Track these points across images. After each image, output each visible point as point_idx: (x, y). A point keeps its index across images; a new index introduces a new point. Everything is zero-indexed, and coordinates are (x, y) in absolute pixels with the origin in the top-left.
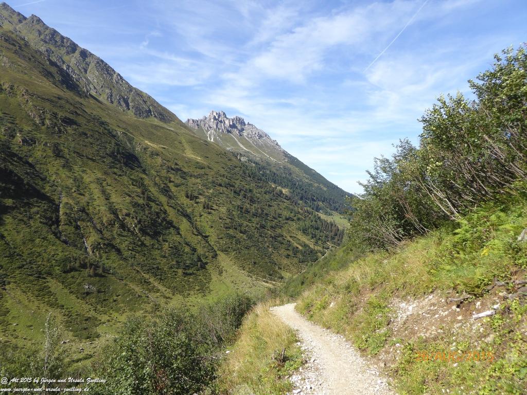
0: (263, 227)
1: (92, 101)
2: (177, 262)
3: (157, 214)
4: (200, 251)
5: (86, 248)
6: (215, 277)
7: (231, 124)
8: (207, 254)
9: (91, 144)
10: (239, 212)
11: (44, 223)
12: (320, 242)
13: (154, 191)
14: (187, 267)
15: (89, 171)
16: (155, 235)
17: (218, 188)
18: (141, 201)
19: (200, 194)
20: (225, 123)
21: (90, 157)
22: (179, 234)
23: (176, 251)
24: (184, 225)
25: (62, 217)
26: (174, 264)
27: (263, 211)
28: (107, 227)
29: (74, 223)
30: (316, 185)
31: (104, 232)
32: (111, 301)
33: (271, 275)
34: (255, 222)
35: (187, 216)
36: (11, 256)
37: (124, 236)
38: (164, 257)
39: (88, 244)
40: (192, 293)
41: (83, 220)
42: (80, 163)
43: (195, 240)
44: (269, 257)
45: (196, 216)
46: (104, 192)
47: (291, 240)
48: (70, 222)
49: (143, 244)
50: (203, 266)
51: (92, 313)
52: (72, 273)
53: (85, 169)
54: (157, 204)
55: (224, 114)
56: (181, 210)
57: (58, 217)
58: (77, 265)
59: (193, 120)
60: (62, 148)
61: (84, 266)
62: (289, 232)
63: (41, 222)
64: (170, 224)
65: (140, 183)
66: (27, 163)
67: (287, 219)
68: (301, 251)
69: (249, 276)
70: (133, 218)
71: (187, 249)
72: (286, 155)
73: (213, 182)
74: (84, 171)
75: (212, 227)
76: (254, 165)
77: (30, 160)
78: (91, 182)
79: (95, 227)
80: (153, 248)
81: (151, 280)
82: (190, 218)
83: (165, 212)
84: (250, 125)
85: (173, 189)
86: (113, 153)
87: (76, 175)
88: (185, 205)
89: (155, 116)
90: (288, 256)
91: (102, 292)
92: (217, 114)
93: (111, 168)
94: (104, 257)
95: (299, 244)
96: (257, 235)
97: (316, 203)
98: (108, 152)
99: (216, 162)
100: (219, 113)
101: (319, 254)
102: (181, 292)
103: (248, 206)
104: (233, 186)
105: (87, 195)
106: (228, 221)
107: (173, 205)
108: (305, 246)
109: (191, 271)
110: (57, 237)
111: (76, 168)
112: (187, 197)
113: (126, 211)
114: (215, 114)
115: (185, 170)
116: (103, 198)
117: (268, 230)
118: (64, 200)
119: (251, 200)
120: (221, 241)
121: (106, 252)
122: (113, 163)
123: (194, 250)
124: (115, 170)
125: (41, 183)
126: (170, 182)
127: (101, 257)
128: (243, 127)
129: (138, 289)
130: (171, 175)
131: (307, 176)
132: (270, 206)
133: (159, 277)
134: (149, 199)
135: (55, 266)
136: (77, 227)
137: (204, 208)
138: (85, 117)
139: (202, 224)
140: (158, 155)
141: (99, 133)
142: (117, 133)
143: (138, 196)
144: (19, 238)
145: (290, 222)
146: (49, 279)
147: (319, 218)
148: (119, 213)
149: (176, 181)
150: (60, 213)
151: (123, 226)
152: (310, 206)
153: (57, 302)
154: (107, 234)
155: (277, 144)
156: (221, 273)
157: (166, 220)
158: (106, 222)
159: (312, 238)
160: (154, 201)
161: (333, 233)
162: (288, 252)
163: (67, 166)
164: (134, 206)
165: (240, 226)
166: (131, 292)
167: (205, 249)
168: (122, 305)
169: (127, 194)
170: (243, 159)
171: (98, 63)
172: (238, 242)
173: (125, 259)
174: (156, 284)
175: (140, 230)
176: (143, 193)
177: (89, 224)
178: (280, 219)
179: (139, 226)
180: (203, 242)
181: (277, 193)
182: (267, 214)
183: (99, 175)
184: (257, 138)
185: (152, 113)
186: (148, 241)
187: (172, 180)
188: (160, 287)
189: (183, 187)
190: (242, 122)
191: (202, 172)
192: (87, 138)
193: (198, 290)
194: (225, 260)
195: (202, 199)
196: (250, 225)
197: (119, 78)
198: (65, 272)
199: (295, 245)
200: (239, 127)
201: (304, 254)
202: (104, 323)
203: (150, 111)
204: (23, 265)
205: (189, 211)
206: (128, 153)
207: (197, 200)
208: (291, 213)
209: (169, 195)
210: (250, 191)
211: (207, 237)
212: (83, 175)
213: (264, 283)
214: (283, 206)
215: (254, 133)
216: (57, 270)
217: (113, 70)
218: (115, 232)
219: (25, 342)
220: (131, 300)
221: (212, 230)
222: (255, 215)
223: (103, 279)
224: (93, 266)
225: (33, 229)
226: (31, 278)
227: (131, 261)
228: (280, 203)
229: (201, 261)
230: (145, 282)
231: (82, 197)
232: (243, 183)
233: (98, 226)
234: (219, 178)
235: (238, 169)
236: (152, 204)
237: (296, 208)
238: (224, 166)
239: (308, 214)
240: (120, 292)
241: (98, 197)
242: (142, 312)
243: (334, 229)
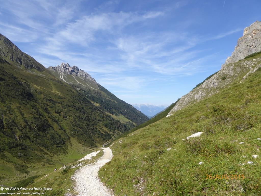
0: (88, 125)
1: (7, 65)
2: (54, 142)
3: (44, 121)
4: (63, 136)
5: (16, 138)
6: (69, 147)
7: (72, 70)
8: (66, 138)
9: (12, 90)
10: (78, 119)
12: (112, 130)
13: (41, 111)
14: (58, 144)
15: (13, 103)
16: (44, 131)
17: (69, 108)
18: (37, 116)
19: (61, 111)
20: (69, 69)
21: (13, 96)
22: (53, 130)
23: (53, 137)
24: (55, 126)
25: (5, 125)
26: (52, 143)
27: (88, 118)
28: (24, 129)
29: (10, 128)
30: (112, 101)
31: (23, 131)
32: (30, 159)
33: (92, 145)
34: (85, 123)
35: (56, 121)
37: (31, 132)
38: (48, 140)
39: (17, 136)
40: (60, 154)
41: (14, 126)
42: (9, 100)
43: (60, 132)
44: (91, 138)
45: (60, 121)
46: (21, 113)
47: (100, 130)
48: (8, 127)
49: (39, 135)
50: (64, 143)
51: (24, 164)
52: (13, 149)
53: (11, 102)
54: (43, 117)
55: (68, 64)
56: (53, 119)
57: (3, 125)
58: (15, 145)
59: (52, 67)
61: (17, 145)
62: (99, 126)
64: (49, 126)
65: (34, 107)
67: (99, 121)
68: (104, 134)
69: (83, 146)
70: (34, 124)
72: (99, 85)
73: (67, 105)
74: (11, 103)
75: (67, 126)
76: (83, 92)
78: (15, 109)
79: (19, 129)
80: (43, 136)
81: (44, 150)
82: (57, 122)
83: (47, 120)
84: (81, 70)
85: (49, 109)
86: (22, 94)
87: (7, 105)
88: (55, 116)
89: (35, 68)
90: (99, 137)
91: (26, 156)
92: (65, 64)
93: (22, 101)
94: (24, 141)
95: (103, 132)
96: (86, 129)
97: (112, 110)
98: (20, 93)
99: (67, 94)
101: (112, 136)
102: (56, 154)
103: (82, 115)
104: (75, 107)
105: (13, 114)
106: (74, 123)
107: (50, 117)
108: (106, 132)
109: (59, 145)
110: (4, 134)
111: (7, 102)
112: (56, 113)
113: (31, 121)
114: (64, 65)
115: (54, 100)
116: (21, 116)
117: (91, 126)
118: (5, 117)
119: (83, 113)
120: (71, 132)
121: (25, 139)
122: (23, 98)
123: (60, 136)
124: (24, 102)
126: (48, 106)
127: (23, 141)
128: (78, 71)
129: (40, 154)
130: (48, 103)
131: (108, 96)
132: (91, 115)
133: (47, 148)
134: (40, 115)
135: (6, 146)
136: (12, 129)
137: (63, 117)
138: (8, 76)
139: (63, 125)
140: (41, 93)
141: (15, 84)
142: (22, 83)
143: (35, 114)
146: (4, 151)
147: (113, 119)
148: (28, 122)
149: (51, 106)
150: (4, 123)
151: (30, 128)
152: (109, 112)
153: (10, 160)
154: (24, 132)
155: (94, 80)
156: (71, 145)
157: (48, 124)
158: (23, 126)
159: (109, 128)
160: (42, 116)
161: (118, 126)
162: (99, 135)
163: (3, 101)
164: (34, 119)
165: (79, 125)
166: (37, 155)
167: (65, 136)
168: (35, 160)
169: (30, 113)
170: (78, 89)
171: (5, 40)
172: (78, 132)
173: (33, 142)
174: (46, 151)
175: (38, 129)
176: (37, 112)
177: (16, 127)
178: (96, 121)
179: (37, 127)
180: (64, 133)
181: (94, 108)
182: (90, 119)
183: (18, 105)
184: (85, 77)
185: (34, 67)
186: (41, 133)
187: (48, 105)
188: (48, 152)
189: (54, 108)
190: (77, 69)
191: (61, 100)
192: (10, 87)
193: (63, 153)
194: (73, 140)
195: (62, 114)
196: (83, 124)
197: (16, 48)
198: (10, 149)
199: (102, 132)
200: (76, 71)
201: (105, 136)
202: (29, 167)
203: (32, 66)
205: (57, 119)
206: (28, 93)
207: (60, 114)
208: (101, 117)
209: (48, 112)
210: (83, 108)
211: (65, 130)
212: (11, 105)
213: (89, 149)
214: (97, 114)
215: (83, 75)
216: (7, 148)
217: (13, 44)
218: (27, 130)
219: (3, 175)
220: (38, 158)
222: (85, 120)
223: (25, 150)
224: (21, 146)
227: (35, 142)
228: (96, 113)
229: (63, 141)
230: (42, 151)
231: (12, 115)
232: (79, 105)
233: (20, 128)
234: (69, 103)
235: (77, 97)
236: (41, 117)
237: (103, 115)
238: (70, 96)
239: (108, 117)
240: (33, 155)
241: (19, 115)
242: (43, 162)
243: (119, 123)
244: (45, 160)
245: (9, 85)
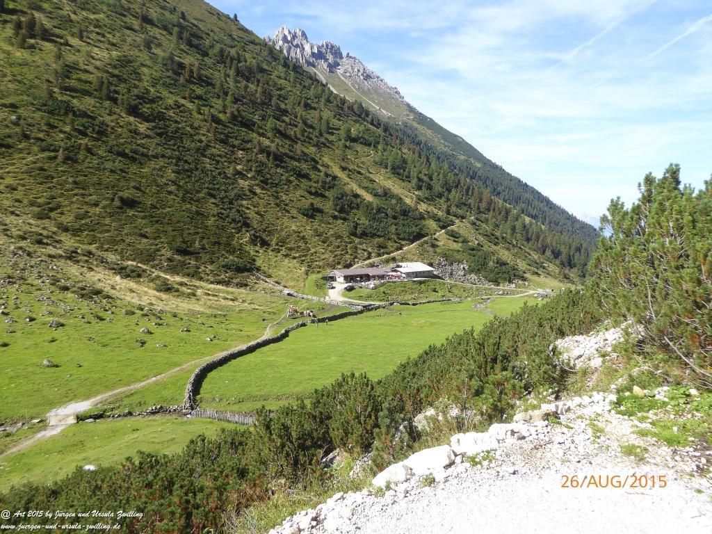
7: (316, 51)
20: (303, 49)
55: (304, 34)
72: (411, 109)
84: (351, 57)
92: (290, 32)
100: (295, 33)
114: (286, 32)
128: (338, 60)
131: (446, 144)
155: (398, 93)
184: (362, 78)
190: (337, 53)
200: (331, 58)
215: (356, 70)
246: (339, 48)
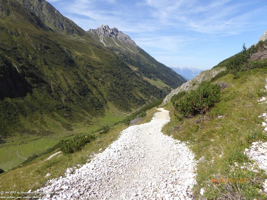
0: (124, 90)
1: (51, 32)
2: (93, 105)
3: (84, 86)
4: (101, 101)
5: (62, 101)
6: (106, 111)
8: (103, 102)
9: (56, 57)
10: (115, 84)
11: (48, 92)
12: (147, 96)
13: (82, 76)
14: (96, 107)
15: (58, 70)
16: (85, 95)
17: (107, 74)
18: (78, 82)
19: (100, 77)
20: (108, 31)
21: (57, 63)
22: (93, 94)
23: (92, 101)
24: (94, 91)
25: (53, 90)
27: (125, 83)
28: (68, 93)
30: (151, 64)
31: (67, 95)
32: (74, 119)
33: (127, 110)
34: (121, 88)
35: (95, 87)
36: (41, 105)
37: (74, 96)
38: (88, 103)
39: (63, 100)
40: (99, 116)
41: (60, 91)
42: (54, 67)
43: (99, 96)
44: (126, 103)
45: (98, 86)
46: (65, 79)
47: (135, 95)
48: (56, 91)
49: (81, 99)
50: (102, 107)
51: (69, 123)
52: (60, 110)
53: (56, 69)
54: (84, 82)
55: (108, 26)
56: (93, 84)
57: (51, 90)
58: (61, 107)
60: (47, 60)
61: (63, 107)
62: (135, 92)
63: (47, 92)
65: (76, 73)
66: (36, 68)
67: (134, 86)
68: (139, 100)
69: (118, 110)
70: (76, 89)
71: (96, 100)
72: (138, 48)
73: (105, 71)
74: (56, 70)
75: (105, 91)
76: (122, 56)
77: (36, 66)
78: (60, 75)
79: (64, 93)
80: (84, 100)
81: (85, 112)
83: (87, 86)
84: (121, 32)
85: (89, 75)
86: (65, 61)
87: (53, 72)
88: (94, 82)
89: (76, 33)
90: (134, 102)
91: (70, 116)
93: (65, 68)
94: (69, 104)
95: (138, 97)
96: (122, 94)
97: (150, 74)
98: (63, 61)
99: (105, 60)
101: (146, 101)
102: (95, 116)
103: (119, 81)
104: (113, 72)
106: (111, 88)
107: (90, 82)
108: (141, 98)
109: (98, 108)
110: (53, 97)
111: (53, 69)
112: (95, 78)
113: (73, 86)
114: (103, 27)
116: (65, 81)
117: (126, 92)
118: (52, 83)
119: (120, 79)
120: (108, 97)
121: (69, 102)
122: (66, 65)
123: (98, 100)
124: (67, 68)
125: (42, 76)
126: (88, 72)
127: (68, 104)
128: (117, 33)
129: (81, 115)
130: (88, 69)
131: (147, 60)
132: (128, 80)
133: (87, 111)
134: (81, 80)
135: (54, 108)
136: (58, 93)
137: (102, 83)
138: (52, 44)
139: (101, 90)
140: (82, 60)
141: (58, 51)
142: (64, 50)
143: (77, 80)
144: (41, 98)
145: (136, 87)
146: (54, 112)
147: (149, 84)
148: (71, 87)
149: (90, 72)
150: (52, 88)
151: (73, 92)
152: (147, 76)
153: (58, 119)
154: (68, 96)
155: (134, 43)
156: (108, 109)
157: (88, 89)
158: (67, 91)
159: (144, 94)
160: (82, 81)
161: (154, 91)
162: (134, 101)
163: (50, 68)
164: (76, 84)
165: (116, 90)
166: (79, 116)
167: (103, 100)
168: (77, 120)
169: (73, 79)
170: (117, 53)
171: (47, 5)
172: (115, 97)
173: (75, 105)
175: (79, 93)
176: (78, 78)
177: (62, 92)
178: (132, 86)
180: (102, 97)
181: (131, 73)
183: (62, 72)
184: (124, 39)
185: (75, 31)
186: (82, 97)
188: (88, 114)
189: (93, 74)
190: (117, 31)
191: (100, 66)
192: (54, 55)
193: (101, 115)
194: (110, 104)
195: (100, 79)
196: (119, 89)
197: (58, 13)
198: (58, 110)
200: (115, 33)
201: (140, 101)
204: (45, 108)
205: (96, 84)
206: (70, 60)
207: (99, 80)
208: (137, 83)
209: (88, 78)
210: (120, 73)
211: (103, 95)
212: (56, 72)
213: (124, 113)
214: (133, 79)
215: (123, 37)
217: (55, 8)
218: (71, 95)
220: (80, 119)
221: (105, 92)
222: (121, 85)
223: (70, 111)
224: (66, 108)
225: (44, 95)
226: (49, 112)
227: (77, 105)
229: (101, 105)
230: (83, 112)
231: (58, 81)
232: (117, 70)
233: (65, 92)
234: (107, 69)
235: (115, 62)
236: (82, 83)
237: (139, 80)
238: (109, 61)
239: (144, 83)
240: (76, 116)
241: (63, 81)
242: (84, 122)
243: (155, 89)
244: (86, 121)
245: (54, 53)
246: (117, 29)
